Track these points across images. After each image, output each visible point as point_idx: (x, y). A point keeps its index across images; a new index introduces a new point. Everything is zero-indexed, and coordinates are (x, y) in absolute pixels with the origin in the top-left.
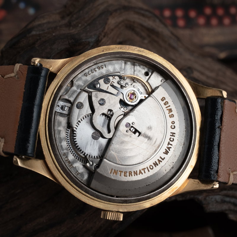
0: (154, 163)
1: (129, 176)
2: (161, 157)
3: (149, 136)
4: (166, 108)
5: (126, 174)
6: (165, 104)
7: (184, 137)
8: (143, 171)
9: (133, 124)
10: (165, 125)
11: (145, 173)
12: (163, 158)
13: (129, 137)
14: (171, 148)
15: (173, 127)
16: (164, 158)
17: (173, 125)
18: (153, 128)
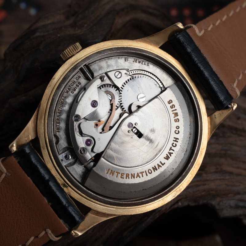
0: (153, 168)
1: (126, 178)
2: (161, 162)
3: (151, 139)
4: (172, 111)
5: (123, 176)
6: (172, 107)
7: (187, 143)
8: (140, 175)
9: (136, 124)
10: (169, 129)
11: (143, 176)
12: (163, 163)
13: (130, 138)
14: (172, 153)
15: (177, 132)
16: (165, 163)
17: (177, 130)
18: (156, 131)
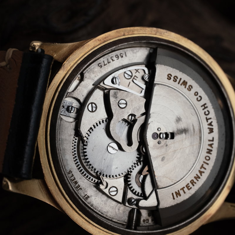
0: (208, 153)
1: (193, 185)
2: (209, 141)
3: (183, 128)
4: (179, 83)
5: (189, 186)
6: (175, 81)
8: (202, 170)
9: (159, 129)
10: (191, 103)
11: (205, 169)
12: (211, 139)
13: (165, 147)
14: (212, 122)
15: (199, 99)
16: (213, 138)
17: (198, 96)
18: (181, 117)
